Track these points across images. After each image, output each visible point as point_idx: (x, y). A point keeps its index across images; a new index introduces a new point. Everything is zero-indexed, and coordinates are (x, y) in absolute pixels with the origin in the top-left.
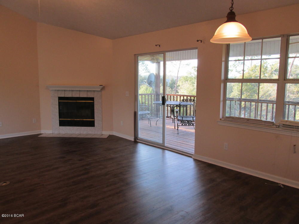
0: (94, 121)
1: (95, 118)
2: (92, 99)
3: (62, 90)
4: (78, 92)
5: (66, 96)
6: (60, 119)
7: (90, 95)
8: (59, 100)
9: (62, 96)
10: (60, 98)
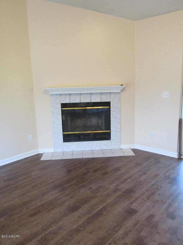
0: (110, 133)
1: (111, 129)
2: (108, 104)
3: (66, 94)
4: (89, 96)
5: (71, 102)
6: (64, 133)
7: (105, 99)
8: (62, 108)
9: (67, 101)
10: (64, 105)
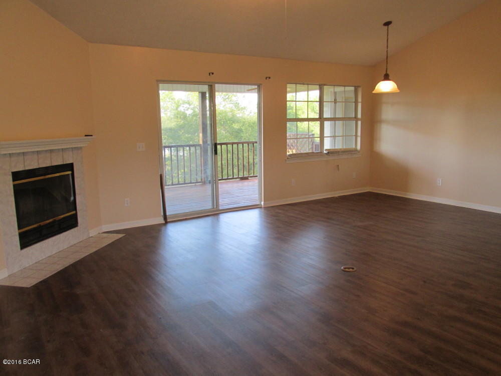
0: (76, 215)
1: (78, 207)
2: (70, 167)
3: (19, 154)
8: (13, 182)
10: (16, 176)
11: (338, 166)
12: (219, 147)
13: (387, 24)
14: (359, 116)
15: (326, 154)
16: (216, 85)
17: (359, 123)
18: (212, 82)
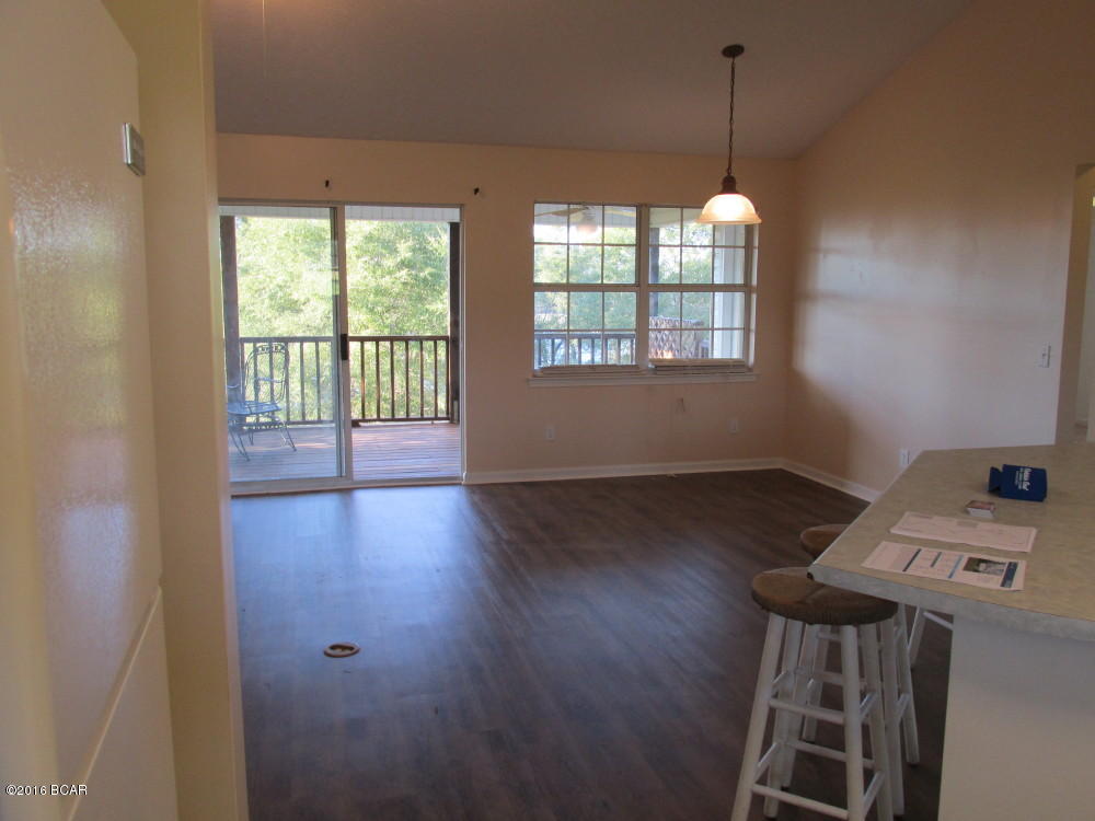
11: (682, 400)
12: (354, 347)
13: (733, 51)
14: (754, 282)
15: (652, 369)
16: (347, 208)
17: (754, 297)
18: (339, 202)
